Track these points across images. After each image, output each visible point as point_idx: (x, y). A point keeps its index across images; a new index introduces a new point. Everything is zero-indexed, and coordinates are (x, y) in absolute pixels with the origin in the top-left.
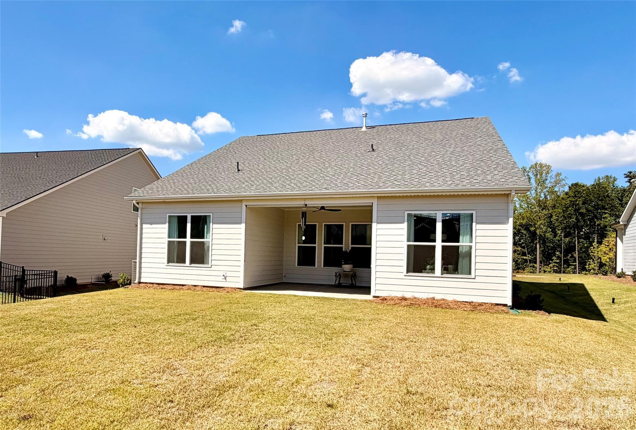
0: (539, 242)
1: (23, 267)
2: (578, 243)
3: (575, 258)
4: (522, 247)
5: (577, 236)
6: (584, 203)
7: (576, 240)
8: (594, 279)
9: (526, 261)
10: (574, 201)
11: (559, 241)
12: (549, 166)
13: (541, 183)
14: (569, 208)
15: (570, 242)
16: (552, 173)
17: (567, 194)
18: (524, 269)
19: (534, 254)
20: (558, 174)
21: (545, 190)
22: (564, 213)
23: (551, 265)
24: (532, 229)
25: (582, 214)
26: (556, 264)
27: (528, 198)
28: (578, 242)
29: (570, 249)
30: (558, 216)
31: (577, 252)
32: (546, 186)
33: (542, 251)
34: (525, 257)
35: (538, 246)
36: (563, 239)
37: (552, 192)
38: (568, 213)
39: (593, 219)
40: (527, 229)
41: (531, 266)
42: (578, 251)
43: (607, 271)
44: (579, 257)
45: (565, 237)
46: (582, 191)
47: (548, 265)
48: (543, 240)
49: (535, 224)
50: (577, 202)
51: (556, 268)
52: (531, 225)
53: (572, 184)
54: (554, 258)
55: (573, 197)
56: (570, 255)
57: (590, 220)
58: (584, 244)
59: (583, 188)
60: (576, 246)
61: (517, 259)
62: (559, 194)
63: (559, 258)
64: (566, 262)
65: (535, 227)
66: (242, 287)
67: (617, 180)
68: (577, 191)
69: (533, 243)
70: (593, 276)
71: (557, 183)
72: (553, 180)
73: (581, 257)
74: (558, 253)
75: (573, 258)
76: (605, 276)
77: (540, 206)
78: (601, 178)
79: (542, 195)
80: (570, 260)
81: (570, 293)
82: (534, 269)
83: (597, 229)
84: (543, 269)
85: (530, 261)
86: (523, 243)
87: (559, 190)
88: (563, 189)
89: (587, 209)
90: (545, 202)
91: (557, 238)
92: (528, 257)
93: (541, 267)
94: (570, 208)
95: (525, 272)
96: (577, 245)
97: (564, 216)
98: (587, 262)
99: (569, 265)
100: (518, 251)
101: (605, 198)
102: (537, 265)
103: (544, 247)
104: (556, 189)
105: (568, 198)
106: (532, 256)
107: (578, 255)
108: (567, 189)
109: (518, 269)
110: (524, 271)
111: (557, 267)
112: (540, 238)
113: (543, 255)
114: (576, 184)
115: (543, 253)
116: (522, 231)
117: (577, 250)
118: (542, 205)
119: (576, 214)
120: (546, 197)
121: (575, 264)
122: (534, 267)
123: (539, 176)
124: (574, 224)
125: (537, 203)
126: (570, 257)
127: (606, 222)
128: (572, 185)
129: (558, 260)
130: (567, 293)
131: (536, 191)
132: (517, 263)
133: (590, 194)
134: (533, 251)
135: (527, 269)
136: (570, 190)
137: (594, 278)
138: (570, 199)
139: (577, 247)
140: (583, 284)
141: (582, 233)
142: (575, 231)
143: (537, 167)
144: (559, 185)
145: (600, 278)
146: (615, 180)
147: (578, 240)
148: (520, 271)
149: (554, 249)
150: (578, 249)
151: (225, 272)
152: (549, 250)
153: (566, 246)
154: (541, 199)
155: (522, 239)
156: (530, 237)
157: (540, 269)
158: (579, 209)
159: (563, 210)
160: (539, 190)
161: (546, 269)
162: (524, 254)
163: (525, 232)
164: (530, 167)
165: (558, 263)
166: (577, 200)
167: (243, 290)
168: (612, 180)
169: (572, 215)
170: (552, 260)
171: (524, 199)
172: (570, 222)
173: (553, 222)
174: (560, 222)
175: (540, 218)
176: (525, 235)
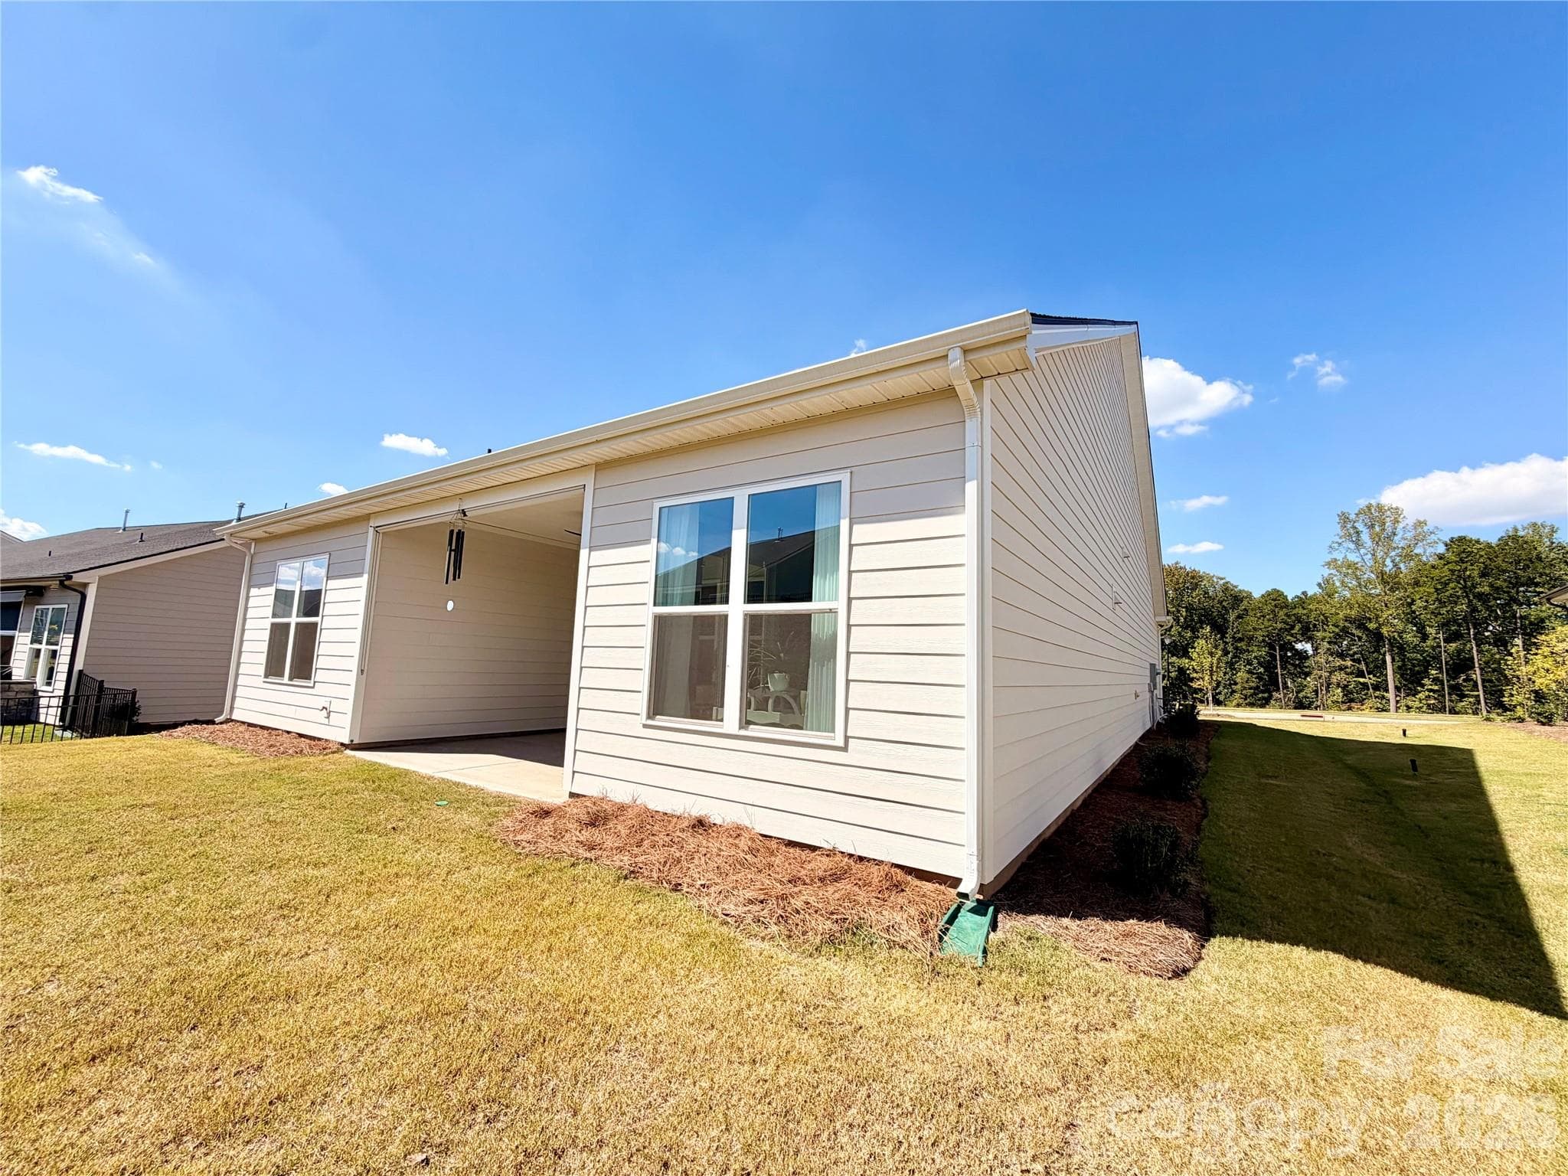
0: (1391, 651)
1: (102, 682)
2: (1479, 652)
3: (1476, 683)
4: (1353, 660)
5: (1474, 639)
6: (1483, 575)
7: (1474, 646)
8: (1513, 734)
9: (1365, 686)
10: (1459, 571)
11: (1433, 648)
12: (1397, 508)
13: (1383, 539)
14: (1448, 584)
15: (1459, 652)
16: (1407, 522)
17: (1441, 558)
18: (1362, 702)
19: (1382, 673)
20: (1420, 524)
21: (1393, 554)
22: (1438, 594)
23: (1421, 695)
24: (1372, 626)
25: (1480, 596)
26: (1431, 694)
27: (1356, 568)
28: (1477, 651)
29: (1461, 665)
30: (1427, 601)
31: (1477, 670)
32: (1394, 545)
33: (1399, 668)
34: (1362, 680)
35: (1388, 658)
36: (1442, 644)
37: (1408, 556)
38: (1447, 594)
39: (1508, 604)
40: (1361, 626)
41: (1376, 697)
42: (1481, 669)
43: (1552, 714)
44: (1483, 681)
45: (1447, 641)
46: (1476, 551)
47: (1414, 695)
48: (1400, 648)
49: (1377, 617)
50: (1468, 573)
51: (1432, 702)
52: (1370, 619)
53: (1452, 538)
54: (1426, 681)
55: (1456, 562)
56: (1463, 677)
57: (1502, 607)
58: (1493, 655)
59: (1479, 546)
60: (1474, 659)
61: (1345, 683)
62: (1424, 559)
63: (1436, 680)
64: (1456, 689)
65: (1377, 621)
66: (347, 741)
67: (1559, 531)
68: (1464, 552)
69: (1379, 652)
70: (1508, 725)
71: (1417, 540)
72: (1409, 535)
73: (1490, 681)
74: (1433, 672)
75: (1471, 683)
76: (1547, 728)
77: (1385, 582)
78: (1520, 527)
79: (1388, 562)
80: (1465, 686)
81: (1416, 783)
82: (1384, 701)
83: (1522, 625)
84: (1403, 703)
85: (1376, 688)
86: (1355, 653)
87: (1425, 552)
88: (1430, 551)
89: (1491, 585)
90: (1396, 576)
91: (1429, 642)
92: (1370, 679)
93: (1398, 698)
94: (1452, 585)
95: (1364, 707)
96: (1475, 657)
97: (1440, 601)
98: (1505, 690)
99: (1462, 696)
100: (1347, 667)
101: (1532, 562)
102: (1391, 695)
103: (1403, 660)
104: (1417, 551)
105: (1445, 565)
106: (1378, 677)
107: (1481, 675)
108: (1441, 549)
109: (1352, 701)
110: (1362, 705)
111: (1435, 699)
112: (1391, 644)
113: (1402, 676)
114: (1462, 539)
115: (1401, 670)
116: (1354, 631)
117: (1477, 665)
118: (1390, 582)
119: (1467, 596)
120: (1395, 565)
121: (1476, 693)
122: (1383, 697)
123: (1377, 529)
124: (1465, 616)
125: (1378, 577)
126: (1464, 680)
127: (1541, 611)
128: (1452, 540)
129: (1436, 684)
130: (1407, 782)
131: (1373, 555)
132: (1348, 691)
133: (1497, 557)
134: (1379, 668)
135: (1369, 703)
136: (1448, 550)
137: (1512, 730)
138: (1450, 566)
139: (1476, 660)
140: (1469, 753)
141: (1487, 634)
142: (1469, 629)
143: (1373, 511)
144: (1425, 542)
145: (1531, 732)
146: (1553, 531)
147: (1477, 646)
148: (1353, 704)
149: (1426, 665)
150: (1480, 664)
151: (328, 699)
152: (1414, 665)
153: (1451, 658)
154: (1387, 570)
155: (1354, 645)
156: (1370, 642)
157: (1397, 702)
158: (1474, 586)
159: (1437, 590)
160: (1380, 554)
161: (1410, 703)
162: (1361, 674)
163: (1357, 632)
164: (1356, 512)
165: (1437, 691)
166: (1466, 568)
167: (352, 749)
168: (1546, 531)
169: (1458, 598)
170: (1423, 686)
171: (1350, 571)
172: (1457, 612)
173: (1417, 613)
174: (1433, 613)
175: (1386, 605)
176: (1360, 638)
